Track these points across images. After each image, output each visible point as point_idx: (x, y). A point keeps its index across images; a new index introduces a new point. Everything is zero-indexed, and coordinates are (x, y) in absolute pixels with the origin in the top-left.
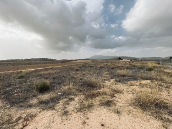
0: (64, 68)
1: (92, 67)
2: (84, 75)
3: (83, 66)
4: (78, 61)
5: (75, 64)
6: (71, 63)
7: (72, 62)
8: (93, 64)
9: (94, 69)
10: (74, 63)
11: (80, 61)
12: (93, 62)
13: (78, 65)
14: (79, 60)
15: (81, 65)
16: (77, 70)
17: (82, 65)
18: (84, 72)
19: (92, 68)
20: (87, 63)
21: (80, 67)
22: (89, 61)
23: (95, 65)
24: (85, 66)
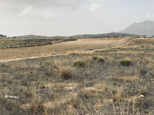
0: (25, 65)
1: (128, 64)
2: (86, 97)
3: (95, 58)
4: (79, 42)
5: (69, 52)
6: (52, 49)
7: (56, 45)
8: (136, 52)
9: (133, 74)
10: (66, 49)
11: (87, 42)
12: (136, 47)
13: (78, 55)
14: (85, 37)
15: (88, 55)
16: (67, 76)
17: (90, 58)
18: (91, 85)
19: (128, 70)
20: (112, 50)
21: (81, 65)
22: (122, 41)
23: (141, 56)
24: (102, 61)
